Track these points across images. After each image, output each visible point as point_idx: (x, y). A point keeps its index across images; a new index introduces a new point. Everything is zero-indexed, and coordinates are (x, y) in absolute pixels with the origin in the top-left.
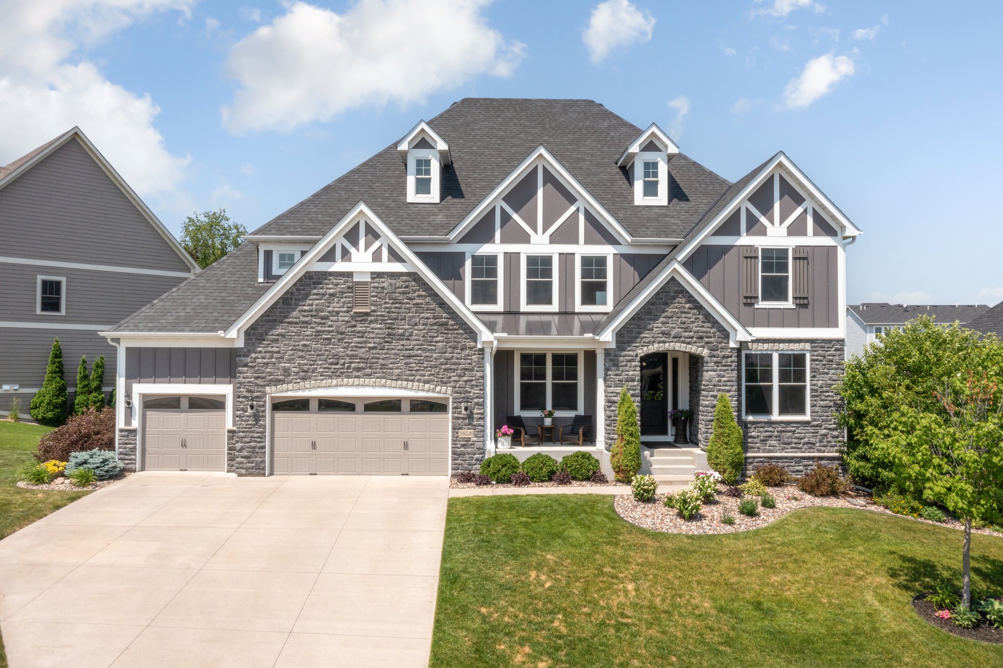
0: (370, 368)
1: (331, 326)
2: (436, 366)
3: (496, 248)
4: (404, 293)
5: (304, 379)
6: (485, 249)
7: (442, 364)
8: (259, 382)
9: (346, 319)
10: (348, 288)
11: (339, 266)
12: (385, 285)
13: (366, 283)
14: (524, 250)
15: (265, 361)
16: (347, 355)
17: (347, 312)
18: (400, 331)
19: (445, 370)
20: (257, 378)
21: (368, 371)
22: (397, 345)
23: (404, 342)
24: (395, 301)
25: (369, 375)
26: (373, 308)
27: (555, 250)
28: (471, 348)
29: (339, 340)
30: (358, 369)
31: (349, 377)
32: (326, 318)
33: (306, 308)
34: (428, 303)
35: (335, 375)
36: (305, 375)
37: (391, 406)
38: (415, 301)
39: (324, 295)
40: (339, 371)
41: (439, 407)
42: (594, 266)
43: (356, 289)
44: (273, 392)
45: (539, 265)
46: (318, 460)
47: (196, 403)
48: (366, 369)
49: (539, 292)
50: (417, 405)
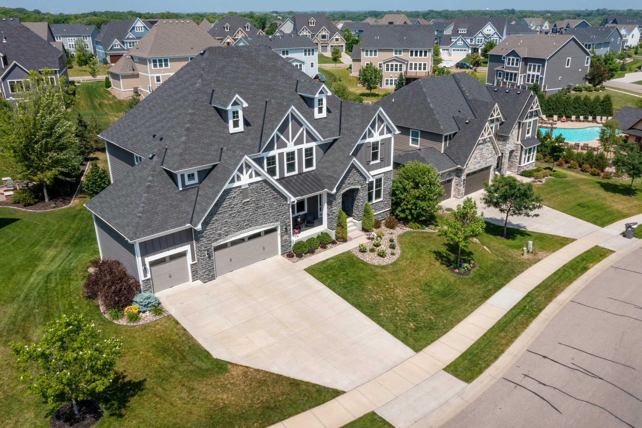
0: (251, 223)
1: (235, 210)
2: (274, 215)
3: (275, 152)
4: (261, 189)
5: (227, 235)
6: (271, 153)
7: (276, 214)
8: (209, 242)
9: (241, 205)
10: (241, 192)
11: (237, 184)
12: (254, 187)
13: (247, 188)
14: (285, 150)
15: (211, 232)
16: (242, 221)
17: (241, 202)
18: (261, 205)
19: (277, 216)
20: (208, 241)
21: (251, 224)
22: (260, 211)
23: (263, 209)
24: (258, 193)
25: (251, 226)
26: (250, 198)
27: (296, 148)
28: (285, 204)
29: (238, 215)
30: (246, 225)
31: (244, 229)
32: (233, 207)
33: (225, 205)
34: (270, 191)
35: (239, 230)
36: (227, 234)
37: (258, 235)
38: (266, 191)
39: (231, 198)
40: (240, 228)
41: (274, 230)
42: (309, 152)
43: (243, 192)
44: (215, 244)
45: (291, 156)
46: (233, 265)
47: (173, 258)
48: (250, 224)
49: (291, 167)
50: (267, 232)
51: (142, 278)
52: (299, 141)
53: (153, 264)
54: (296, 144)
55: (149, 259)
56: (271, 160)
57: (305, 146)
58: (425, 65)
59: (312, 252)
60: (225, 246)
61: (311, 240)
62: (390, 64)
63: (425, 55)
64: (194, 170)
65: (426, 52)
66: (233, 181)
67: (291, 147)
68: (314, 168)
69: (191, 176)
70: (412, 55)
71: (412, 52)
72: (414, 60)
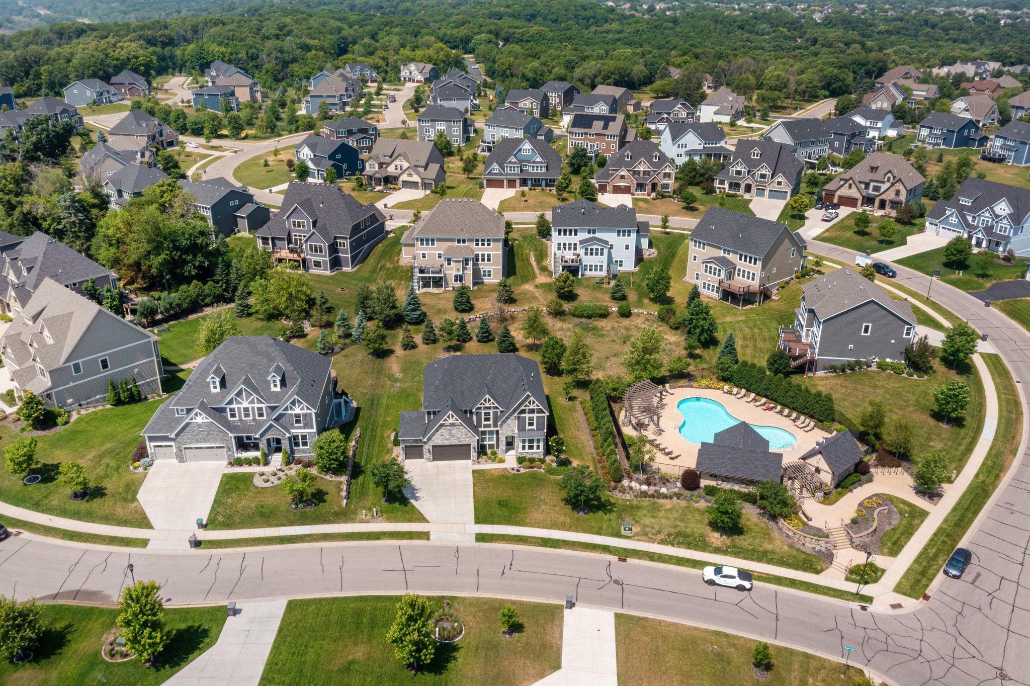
1: (194, 433)
2: (220, 440)
3: (234, 406)
6: (232, 406)
8: (180, 443)
9: (198, 431)
10: (197, 425)
11: (194, 421)
12: (206, 424)
13: (201, 424)
14: (242, 406)
15: (181, 439)
16: (200, 439)
18: (210, 434)
19: (223, 441)
22: (210, 436)
23: (212, 436)
24: (209, 427)
25: (206, 442)
26: (204, 429)
27: (250, 406)
28: (228, 436)
29: (197, 435)
31: (201, 443)
32: (193, 431)
33: (188, 429)
36: (190, 443)
37: (212, 448)
39: (192, 427)
40: (198, 441)
41: (223, 447)
42: (260, 409)
43: (199, 426)
44: (183, 446)
45: (246, 409)
46: (196, 458)
47: (166, 446)
48: (204, 441)
49: (247, 415)
50: (218, 447)
51: (149, 451)
52: (252, 402)
53: (155, 446)
54: (249, 403)
55: (153, 444)
56: (232, 410)
57: (256, 405)
58: (754, 274)
59: (241, 465)
60: (191, 448)
61: (246, 459)
62: (709, 265)
63: (755, 263)
64: (184, 408)
65: (755, 260)
66: (191, 419)
67: (245, 404)
68: (265, 418)
69: (182, 410)
70: (741, 259)
71: (741, 255)
72: (742, 265)
